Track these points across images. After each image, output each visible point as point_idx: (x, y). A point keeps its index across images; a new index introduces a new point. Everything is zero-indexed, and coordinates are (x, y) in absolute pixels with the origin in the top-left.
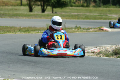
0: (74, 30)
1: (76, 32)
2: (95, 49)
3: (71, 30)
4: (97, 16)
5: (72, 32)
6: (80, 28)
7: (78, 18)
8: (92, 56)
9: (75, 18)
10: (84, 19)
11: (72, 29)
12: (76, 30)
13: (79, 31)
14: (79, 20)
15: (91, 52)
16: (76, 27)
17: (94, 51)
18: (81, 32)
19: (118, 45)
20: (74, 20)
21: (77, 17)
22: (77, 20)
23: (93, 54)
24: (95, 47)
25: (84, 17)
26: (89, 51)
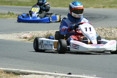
0: (6, 15)
1: (9, 18)
2: (28, 34)
3: (4, 16)
4: (30, 3)
5: (5, 18)
6: (13, 14)
7: (11, 5)
8: (24, 41)
9: (8, 4)
10: (17, 5)
11: (4, 14)
12: (9, 16)
13: (12, 17)
14: (11, 6)
15: (23, 37)
16: (9, 13)
17: (26, 36)
18: (14, 18)
19: (49, 31)
20: (7, 6)
21: (9, 3)
22: (9, 6)
23: (25, 39)
24: (27, 33)
25: (16, 3)
26: (21, 36)
